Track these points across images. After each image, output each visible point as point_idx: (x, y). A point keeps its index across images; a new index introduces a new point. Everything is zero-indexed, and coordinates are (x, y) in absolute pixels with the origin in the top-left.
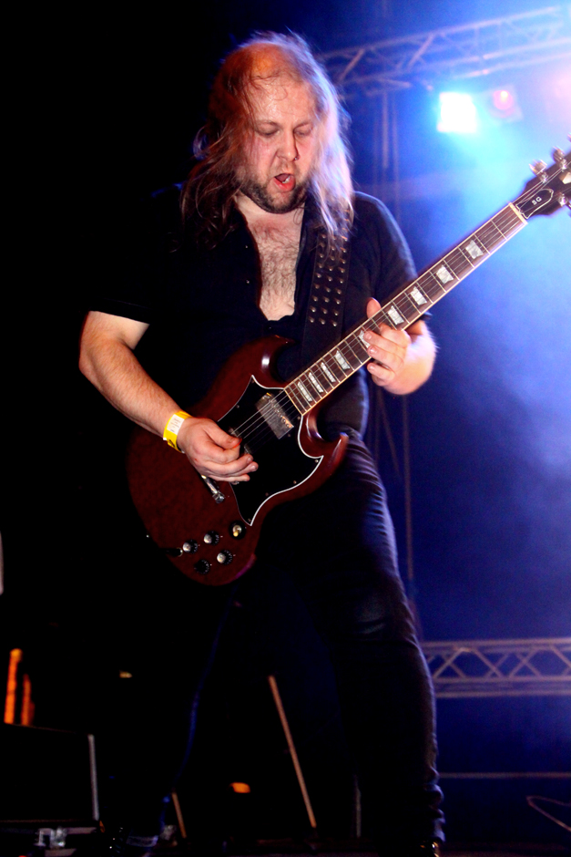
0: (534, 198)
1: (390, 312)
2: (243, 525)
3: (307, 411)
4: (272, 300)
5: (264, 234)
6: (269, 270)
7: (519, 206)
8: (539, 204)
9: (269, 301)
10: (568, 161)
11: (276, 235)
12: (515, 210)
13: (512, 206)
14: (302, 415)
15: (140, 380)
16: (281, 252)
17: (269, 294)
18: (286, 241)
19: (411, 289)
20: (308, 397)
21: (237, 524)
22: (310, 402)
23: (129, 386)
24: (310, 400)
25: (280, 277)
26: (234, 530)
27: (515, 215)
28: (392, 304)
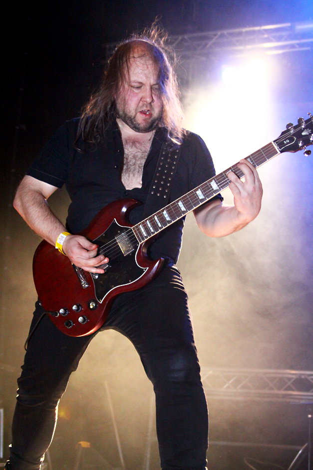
0: (285, 140)
1: (197, 192)
2: (96, 303)
3: (143, 242)
4: (130, 179)
5: (131, 144)
6: (131, 163)
7: (277, 143)
8: (287, 143)
9: (128, 180)
10: (306, 123)
11: (138, 145)
12: (274, 145)
13: (273, 143)
14: (140, 244)
15: (46, 213)
16: (139, 155)
17: (129, 176)
18: (143, 149)
19: (211, 181)
20: (145, 234)
21: (93, 301)
22: (145, 237)
23: (40, 215)
24: (146, 235)
25: (138, 167)
26: (91, 304)
27: (274, 147)
28: (199, 188)
